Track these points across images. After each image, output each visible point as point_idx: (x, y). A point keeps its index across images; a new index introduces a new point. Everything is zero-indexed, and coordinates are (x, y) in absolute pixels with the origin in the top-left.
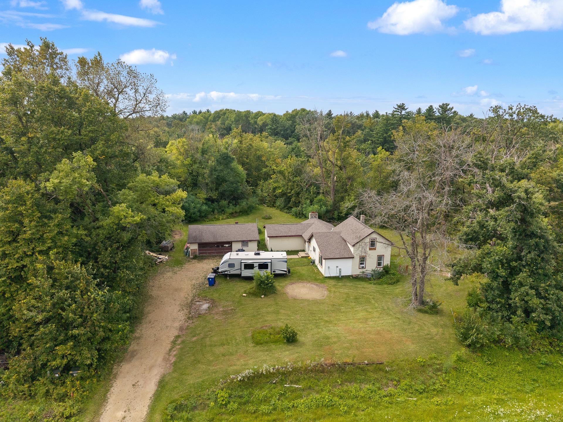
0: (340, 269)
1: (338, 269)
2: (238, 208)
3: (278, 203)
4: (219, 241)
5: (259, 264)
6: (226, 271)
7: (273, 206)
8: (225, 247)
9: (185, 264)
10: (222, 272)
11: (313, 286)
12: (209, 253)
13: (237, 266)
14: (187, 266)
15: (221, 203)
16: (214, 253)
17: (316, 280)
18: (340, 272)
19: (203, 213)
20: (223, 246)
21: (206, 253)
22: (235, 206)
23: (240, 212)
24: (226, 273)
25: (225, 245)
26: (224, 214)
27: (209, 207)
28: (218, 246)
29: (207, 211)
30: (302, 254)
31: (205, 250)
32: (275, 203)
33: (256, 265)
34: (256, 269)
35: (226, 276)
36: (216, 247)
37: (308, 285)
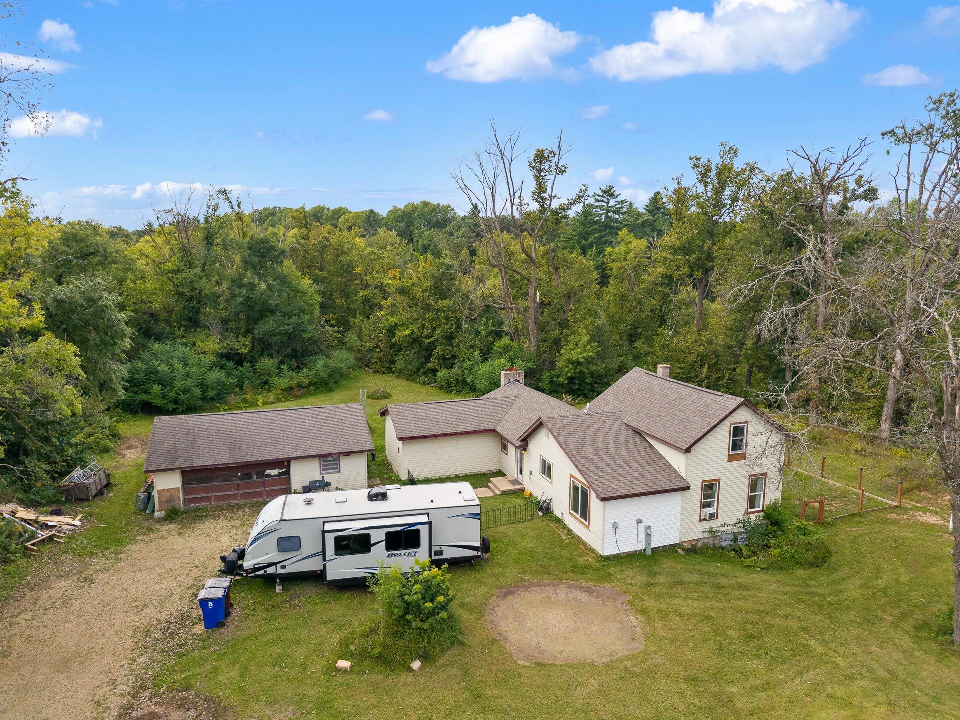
0: (649, 528)
1: (642, 527)
2: (304, 377)
3: (400, 364)
4: (248, 459)
5: (388, 534)
6: (271, 565)
7: (390, 371)
8: (270, 476)
9: (133, 541)
10: (255, 570)
11: (579, 594)
12: (218, 499)
13: (309, 546)
14: (138, 550)
15: (259, 364)
16: (234, 497)
17: (580, 570)
18: (648, 536)
19: (213, 389)
20: (261, 475)
21: (208, 499)
22: (298, 373)
23: (311, 384)
24: (271, 570)
25: (267, 472)
26: (269, 391)
27: (229, 375)
28: (247, 476)
29: (225, 385)
30: (502, 485)
31: (207, 491)
32: (393, 362)
33: (378, 536)
34: (379, 551)
35: (270, 581)
36: (241, 479)
37: (562, 592)
